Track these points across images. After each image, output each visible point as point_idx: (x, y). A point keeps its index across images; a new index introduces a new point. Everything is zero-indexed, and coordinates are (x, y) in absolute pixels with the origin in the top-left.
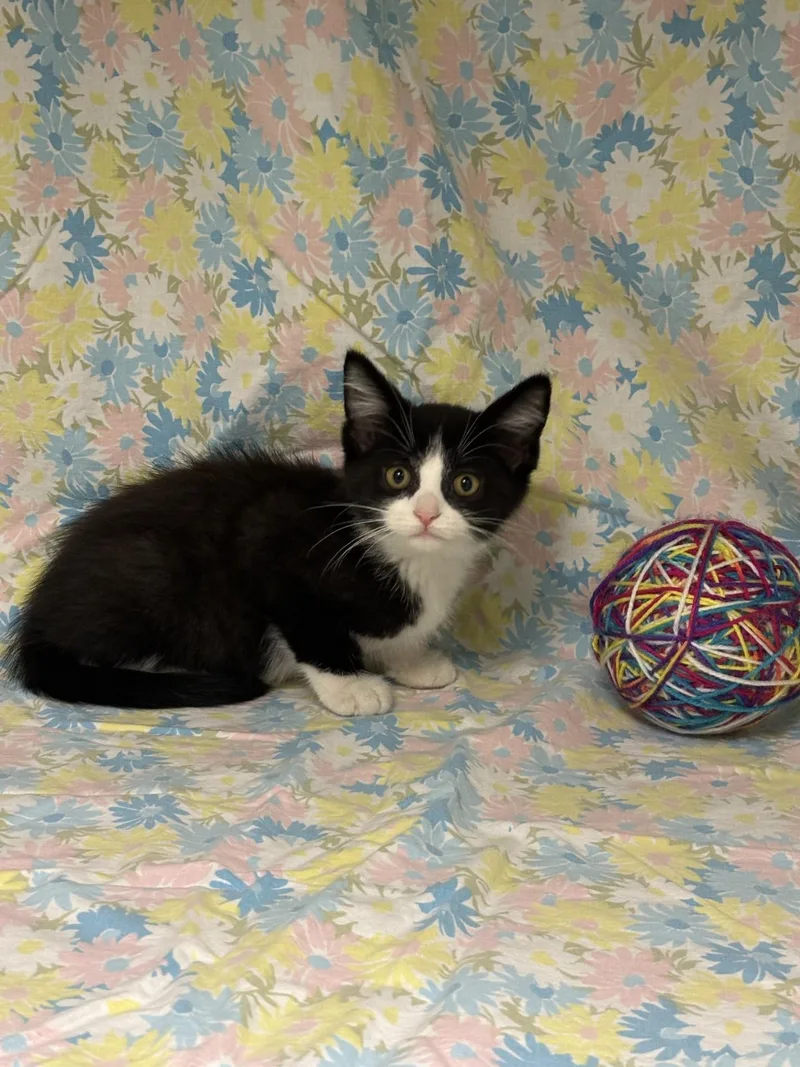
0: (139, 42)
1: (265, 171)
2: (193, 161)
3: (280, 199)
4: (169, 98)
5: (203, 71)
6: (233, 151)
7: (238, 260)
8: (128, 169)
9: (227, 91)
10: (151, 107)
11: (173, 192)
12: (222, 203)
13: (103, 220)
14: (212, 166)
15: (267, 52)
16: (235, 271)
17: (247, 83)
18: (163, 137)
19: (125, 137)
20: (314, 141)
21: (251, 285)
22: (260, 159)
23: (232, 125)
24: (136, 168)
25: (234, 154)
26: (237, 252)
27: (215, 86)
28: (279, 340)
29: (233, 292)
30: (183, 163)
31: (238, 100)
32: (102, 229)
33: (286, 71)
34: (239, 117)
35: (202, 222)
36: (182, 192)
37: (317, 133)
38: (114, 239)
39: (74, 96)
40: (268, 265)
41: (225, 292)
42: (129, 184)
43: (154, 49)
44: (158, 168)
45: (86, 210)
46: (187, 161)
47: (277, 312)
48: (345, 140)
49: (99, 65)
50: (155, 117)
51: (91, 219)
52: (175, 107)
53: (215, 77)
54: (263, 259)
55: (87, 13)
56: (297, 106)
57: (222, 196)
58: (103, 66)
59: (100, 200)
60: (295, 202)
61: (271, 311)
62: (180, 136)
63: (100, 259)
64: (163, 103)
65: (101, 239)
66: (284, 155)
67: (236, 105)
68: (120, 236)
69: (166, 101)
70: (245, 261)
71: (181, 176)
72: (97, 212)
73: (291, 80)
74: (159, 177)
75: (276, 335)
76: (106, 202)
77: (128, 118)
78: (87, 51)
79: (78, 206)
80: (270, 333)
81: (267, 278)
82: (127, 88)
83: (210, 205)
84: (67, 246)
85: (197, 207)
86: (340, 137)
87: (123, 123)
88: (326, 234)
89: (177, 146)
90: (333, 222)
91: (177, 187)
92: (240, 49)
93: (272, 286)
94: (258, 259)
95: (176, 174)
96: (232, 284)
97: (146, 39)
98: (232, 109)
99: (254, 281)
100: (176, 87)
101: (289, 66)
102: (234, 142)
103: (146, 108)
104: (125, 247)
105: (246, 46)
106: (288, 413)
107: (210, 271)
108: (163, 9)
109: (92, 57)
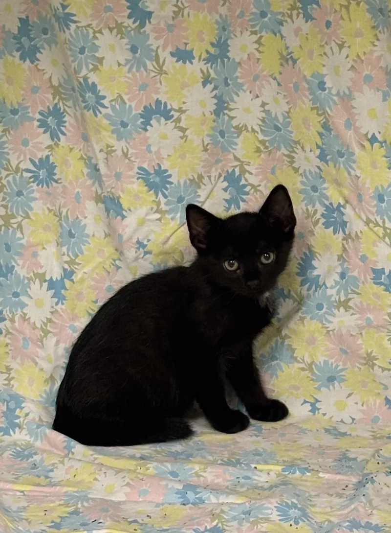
0: (271, 80)
1: (342, 157)
2: (298, 147)
3: (349, 173)
4: (287, 112)
5: (306, 100)
6: (323, 144)
7: (327, 203)
8: (262, 148)
9: (320, 112)
10: (276, 115)
11: (286, 162)
12: (318, 171)
13: (247, 175)
14: (311, 151)
15: (342, 94)
16: (325, 209)
17: (331, 110)
18: (282, 132)
19: (261, 130)
20: (367, 144)
21: (334, 217)
22: (338, 151)
23: (322, 130)
24: (266, 148)
25: (324, 146)
26: (327, 198)
27: (312, 109)
28: (348, 249)
29: (323, 220)
30: (293, 148)
31: (325, 117)
32: (246, 180)
33: (352, 106)
34: (326, 126)
35: (304, 180)
36: (292, 162)
37: (368, 140)
38: (253, 186)
39: (233, 109)
40: (344, 207)
41: (318, 220)
42: (262, 156)
43: (279, 84)
44: (279, 149)
45: (237, 170)
46: (295, 146)
47: (347, 233)
48: (384, 144)
49: (248, 92)
50: (278, 121)
51: (240, 175)
52: (289, 117)
53: (313, 104)
54: (342, 204)
55: (243, 65)
56: (358, 124)
57: (318, 167)
58: (251, 92)
59: (245, 165)
60: (357, 176)
61: (344, 232)
62: (292, 132)
63: (244, 197)
64: (283, 114)
65: (245, 186)
66: (350, 150)
67: (324, 120)
68: (256, 184)
69: (285, 113)
70: (331, 204)
71: (292, 154)
72: (243, 171)
73: (354, 110)
74: (279, 153)
75: (346, 246)
76: (249, 165)
77: (263, 120)
78: (242, 85)
79: (232, 168)
80: (343, 244)
81: (343, 214)
82: (263, 104)
83: (310, 171)
84: (225, 190)
85: (301, 171)
86: (381, 143)
87: (261, 123)
88: (373, 194)
89: (290, 138)
90: (377, 188)
91: (289, 160)
92: (327, 91)
93: (345, 218)
94: (339, 203)
95: (288, 153)
96: (323, 215)
97: (275, 79)
98: (322, 122)
99: (335, 215)
100: (290, 106)
101: (354, 103)
102: (324, 139)
103: (273, 116)
104: (259, 191)
105: (330, 89)
106: (350, 292)
107: (310, 208)
108: (284, 64)
109: (245, 88)
